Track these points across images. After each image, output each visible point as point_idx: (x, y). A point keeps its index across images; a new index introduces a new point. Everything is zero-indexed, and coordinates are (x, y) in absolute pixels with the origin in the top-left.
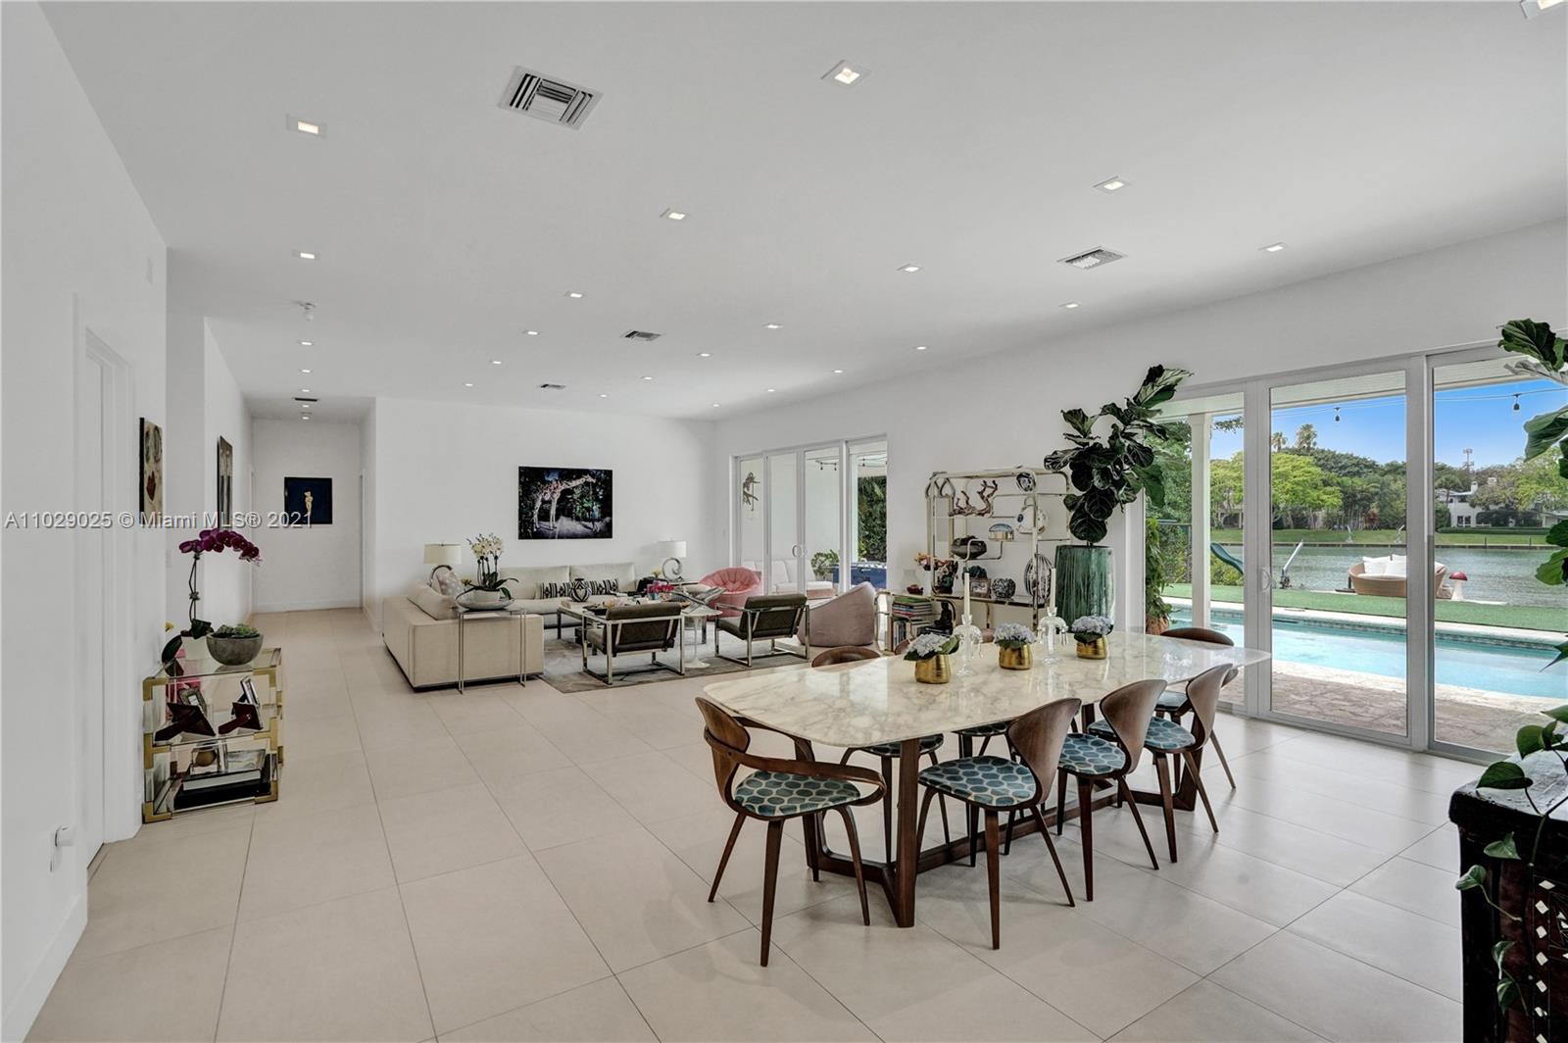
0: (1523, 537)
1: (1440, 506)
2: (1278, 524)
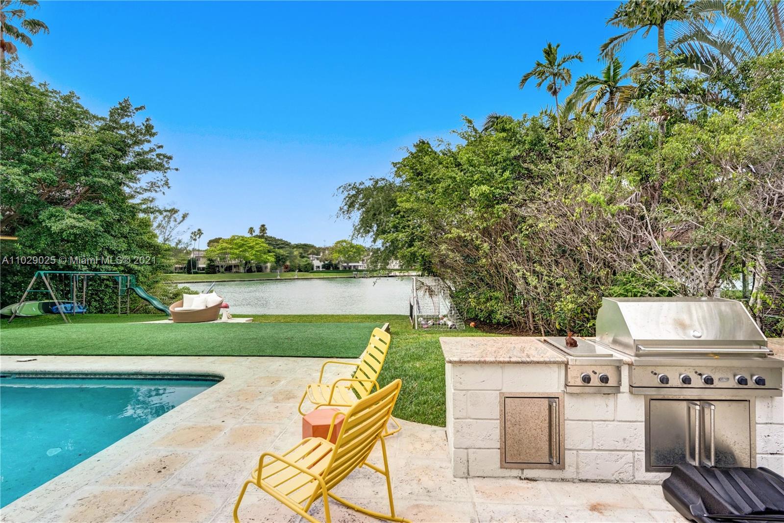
1: (310, 262)
2: (250, 271)
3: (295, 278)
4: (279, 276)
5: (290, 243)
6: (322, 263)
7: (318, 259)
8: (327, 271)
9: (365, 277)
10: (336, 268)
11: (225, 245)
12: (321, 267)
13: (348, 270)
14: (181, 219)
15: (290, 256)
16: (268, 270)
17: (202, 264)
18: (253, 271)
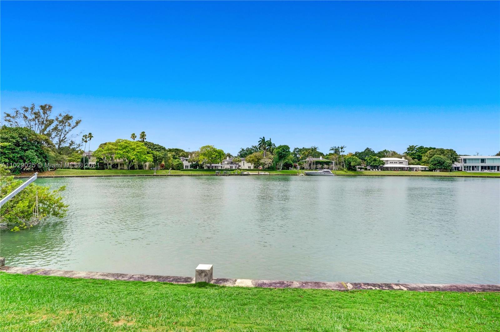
0: (201, 172)
1: (181, 162)
2: (133, 168)
3: (168, 174)
4: (156, 173)
5: (165, 148)
6: (190, 163)
7: (187, 160)
8: (194, 170)
9: (225, 175)
10: (201, 168)
11: (111, 146)
12: (189, 167)
13: (209, 169)
14: (75, 124)
15: (165, 157)
16: (147, 168)
17: (93, 162)
18: (136, 168)
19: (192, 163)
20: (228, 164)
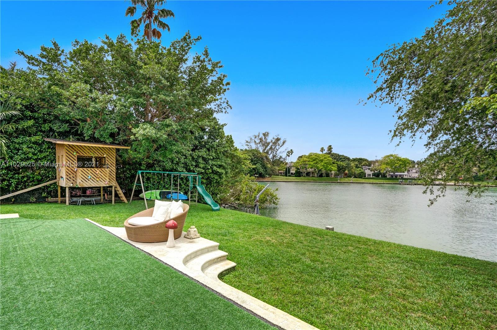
0: (382, 180)
1: (363, 171)
2: (321, 176)
3: (350, 182)
4: (340, 180)
5: (349, 158)
6: (373, 172)
7: (369, 169)
8: (376, 178)
9: (409, 184)
10: (384, 176)
11: (305, 159)
12: (371, 175)
13: (394, 178)
14: (282, 144)
15: (348, 167)
16: (333, 176)
17: (293, 171)
18: (323, 176)
19: (374, 172)
20: (416, 172)
